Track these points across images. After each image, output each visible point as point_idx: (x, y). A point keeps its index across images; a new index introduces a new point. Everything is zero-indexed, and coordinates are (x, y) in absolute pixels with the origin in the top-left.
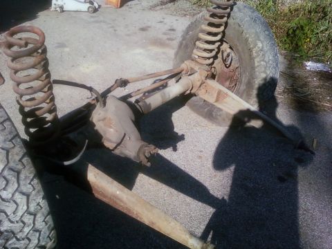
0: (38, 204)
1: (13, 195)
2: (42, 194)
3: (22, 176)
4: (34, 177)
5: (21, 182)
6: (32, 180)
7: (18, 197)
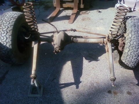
0: (9, 41)
1: (4, 36)
2: (11, 40)
3: (8, 33)
4: (11, 35)
5: (7, 35)
6: (10, 35)
7: (5, 37)
